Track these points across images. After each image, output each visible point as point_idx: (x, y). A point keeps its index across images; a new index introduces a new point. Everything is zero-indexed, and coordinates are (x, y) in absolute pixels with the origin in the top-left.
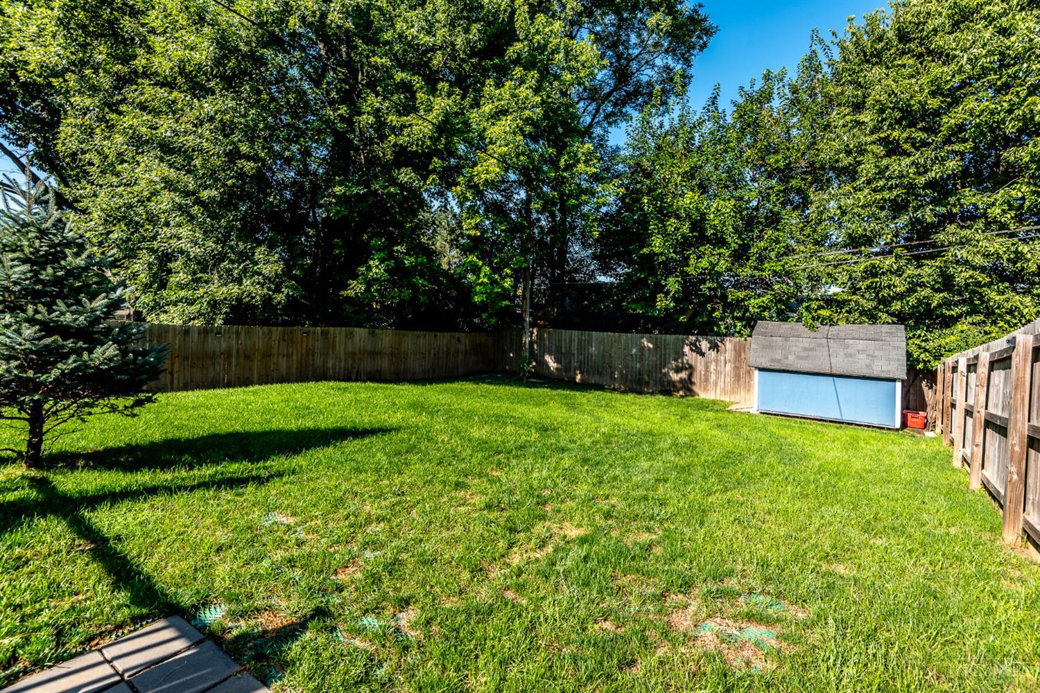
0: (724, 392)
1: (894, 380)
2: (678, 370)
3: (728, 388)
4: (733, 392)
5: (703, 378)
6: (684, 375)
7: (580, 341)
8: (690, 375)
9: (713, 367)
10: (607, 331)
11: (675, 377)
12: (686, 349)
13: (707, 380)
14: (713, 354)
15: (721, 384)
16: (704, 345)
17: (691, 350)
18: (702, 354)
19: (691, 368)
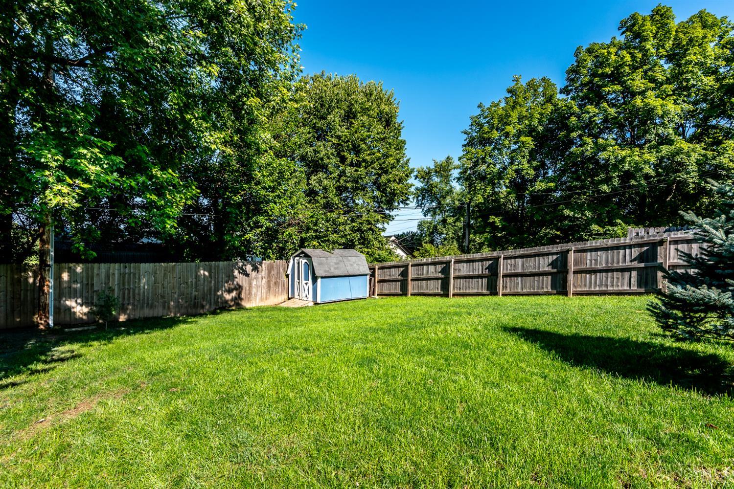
0: (262, 300)
1: (366, 275)
2: (230, 291)
3: (264, 296)
4: (266, 299)
5: (247, 292)
6: (234, 294)
7: (122, 275)
8: (239, 294)
9: (254, 283)
10: (159, 262)
11: (228, 297)
12: (236, 273)
13: (250, 293)
14: (254, 274)
15: (259, 293)
16: (249, 268)
17: (239, 273)
18: (247, 275)
19: (239, 288)
